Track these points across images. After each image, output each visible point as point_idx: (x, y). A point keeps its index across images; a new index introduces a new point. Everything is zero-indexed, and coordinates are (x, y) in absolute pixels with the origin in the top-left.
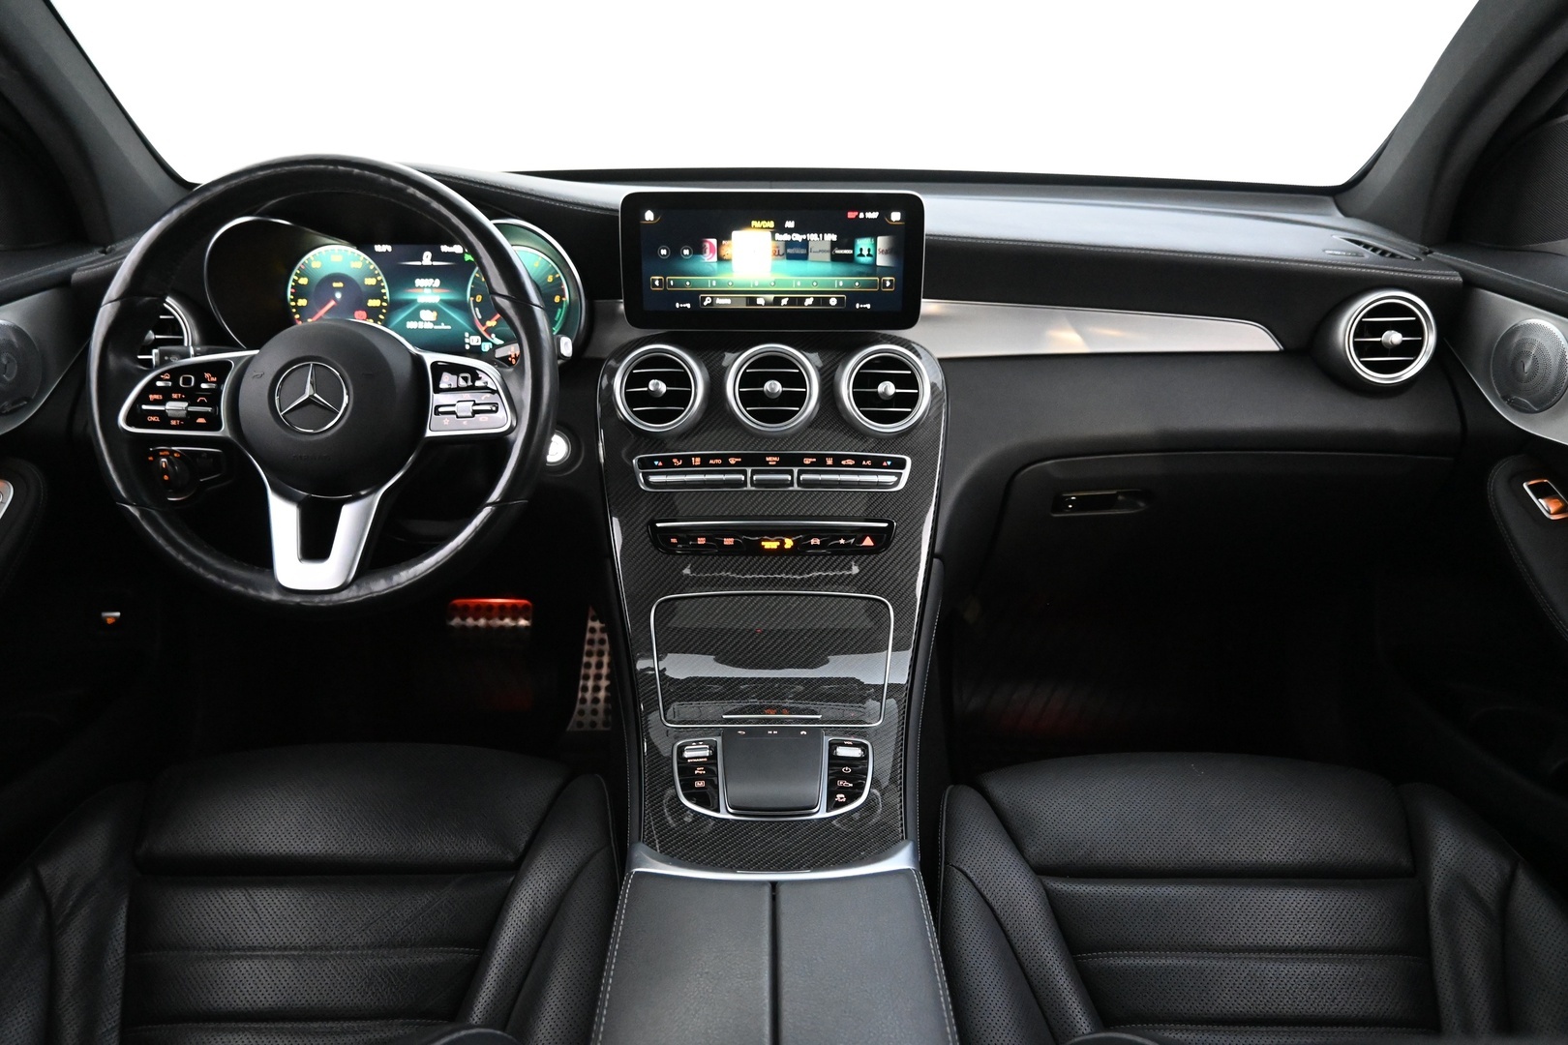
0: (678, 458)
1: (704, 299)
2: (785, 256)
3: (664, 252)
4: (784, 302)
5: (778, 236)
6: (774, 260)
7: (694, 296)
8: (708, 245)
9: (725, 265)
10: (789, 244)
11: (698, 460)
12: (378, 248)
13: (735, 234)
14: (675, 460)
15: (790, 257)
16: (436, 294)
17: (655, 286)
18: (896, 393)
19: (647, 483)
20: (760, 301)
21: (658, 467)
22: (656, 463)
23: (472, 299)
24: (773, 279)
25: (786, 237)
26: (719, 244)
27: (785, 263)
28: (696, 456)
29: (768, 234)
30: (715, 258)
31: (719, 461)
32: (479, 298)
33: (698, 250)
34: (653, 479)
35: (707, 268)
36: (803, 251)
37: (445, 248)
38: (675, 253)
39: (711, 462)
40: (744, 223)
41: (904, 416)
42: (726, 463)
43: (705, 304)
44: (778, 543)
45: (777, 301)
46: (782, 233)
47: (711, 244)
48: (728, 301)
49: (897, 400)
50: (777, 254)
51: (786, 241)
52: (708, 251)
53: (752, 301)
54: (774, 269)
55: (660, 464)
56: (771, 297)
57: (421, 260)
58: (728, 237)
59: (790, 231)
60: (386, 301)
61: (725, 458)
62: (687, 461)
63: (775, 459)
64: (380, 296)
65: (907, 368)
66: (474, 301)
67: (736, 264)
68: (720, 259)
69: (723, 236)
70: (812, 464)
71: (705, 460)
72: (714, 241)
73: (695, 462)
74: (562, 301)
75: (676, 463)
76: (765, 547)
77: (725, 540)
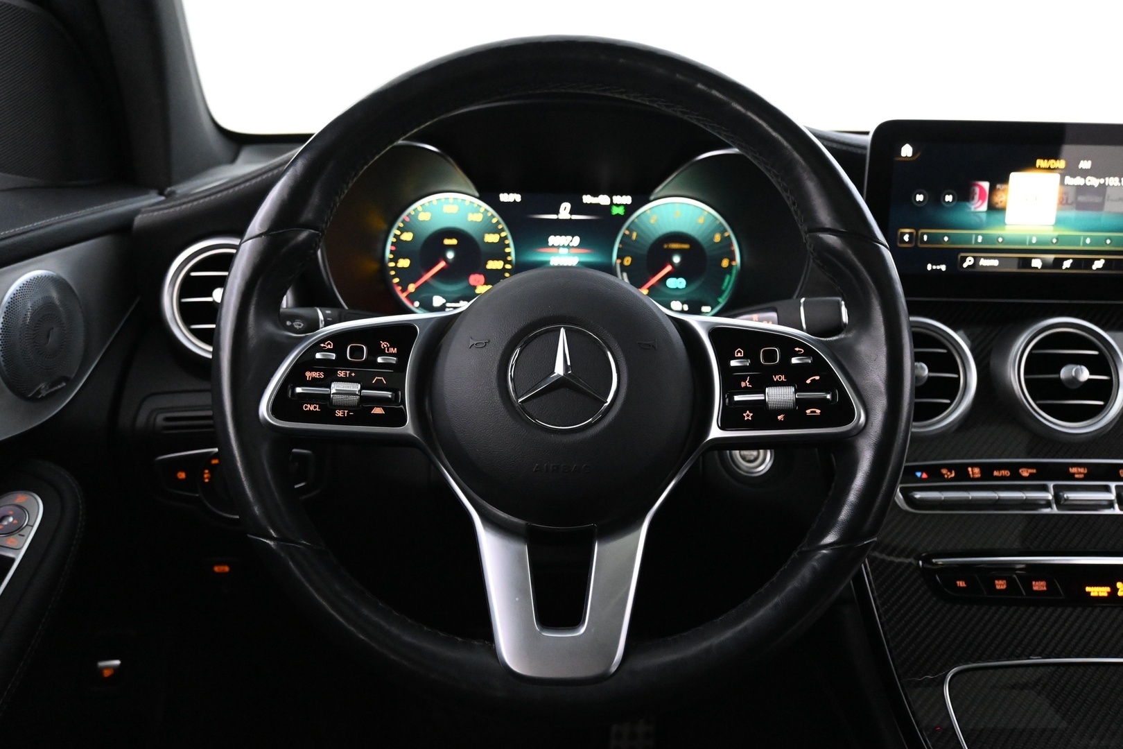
0: (950, 467)
1: (964, 259)
2: (1075, 205)
3: (920, 198)
4: (1067, 264)
5: (1069, 180)
6: (1059, 209)
7: (952, 256)
8: (977, 190)
9: (997, 216)
10: (1081, 189)
11: (977, 470)
12: (505, 198)
13: (1014, 177)
14: (944, 471)
15: (1081, 206)
16: (574, 255)
17: (904, 242)
19: (910, 500)
20: (1037, 263)
21: (921, 480)
22: (919, 474)
23: (619, 261)
24: (1056, 234)
25: (1079, 181)
26: (993, 189)
27: (1072, 214)
28: (973, 465)
29: (1056, 177)
30: (984, 207)
31: (1006, 473)
32: (628, 261)
33: (964, 195)
34: (918, 495)
35: (973, 220)
36: (1097, 199)
37: (587, 199)
38: (935, 199)
39: (996, 473)
40: (1026, 164)
42: (1016, 476)
43: (965, 265)
44: (1108, 589)
45: (1058, 263)
46: (1073, 176)
47: (982, 189)
48: (995, 263)
50: (1064, 202)
51: (1078, 187)
52: (977, 197)
53: (1026, 263)
54: (1059, 222)
55: (925, 476)
56: (1051, 257)
57: (557, 212)
58: (1005, 180)
59: (1084, 173)
60: (510, 262)
61: (1014, 469)
62: (962, 472)
63: (1082, 470)
64: (503, 257)
66: (622, 264)
68: (992, 208)
69: (999, 178)
71: (987, 471)
72: (986, 185)
73: (973, 474)
74: (730, 266)
75: (946, 474)
76: (1092, 594)
77: (1034, 583)
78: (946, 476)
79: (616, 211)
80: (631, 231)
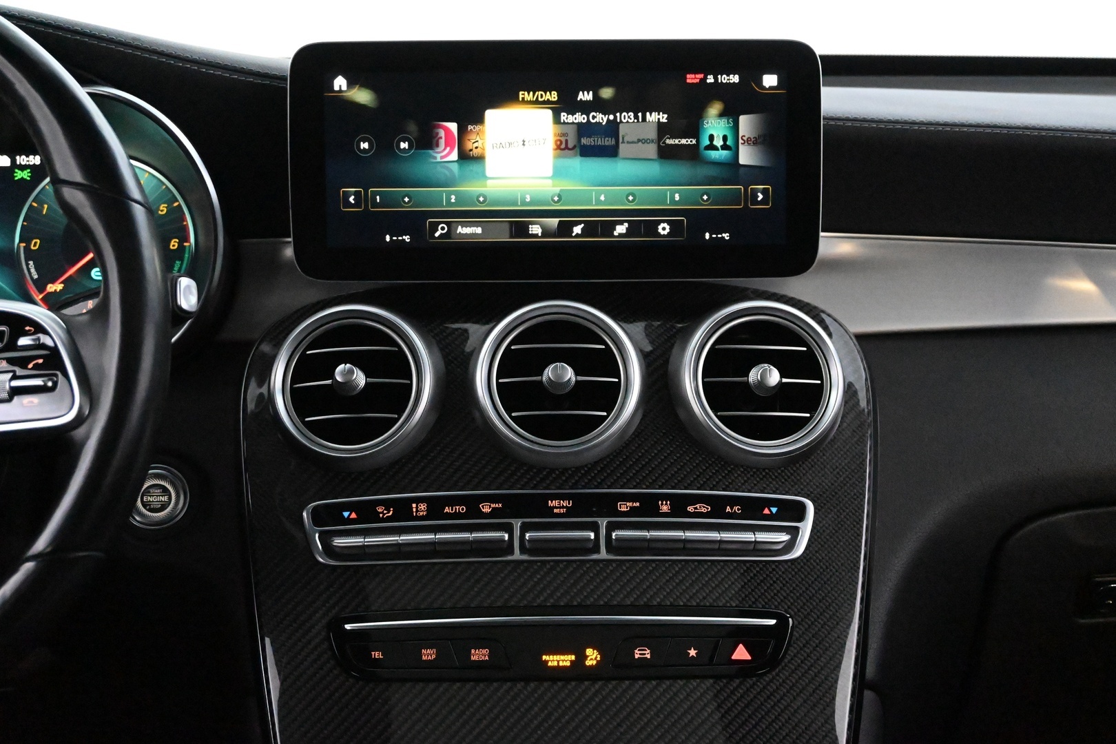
0: (388, 504)
1: (434, 227)
2: (578, 150)
3: (365, 145)
4: (577, 230)
5: (564, 116)
6: (556, 157)
7: (417, 221)
8: (442, 133)
9: (474, 167)
10: (583, 129)
11: (423, 507)
13: (491, 115)
14: (380, 509)
15: (587, 152)
17: (349, 205)
18: (780, 384)
19: (329, 550)
20: (536, 229)
21: (349, 521)
22: (346, 514)
23: (23, 245)
24: (557, 190)
25: (579, 118)
26: (462, 131)
27: (577, 163)
28: (418, 500)
29: (548, 114)
30: (454, 156)
31: (461, 509)
32: (35, 244)
33: (426, 141)
34: (339, 542)
35: (441, 173)
36: (609, 142)
38: (385, 147)
39: (448, 509)
40: (505, 97)
41: (796, 425)
42: (474, 512)
43: (437, 234)
44: (573, 657)
45: (565, 228)
46: (572, 112)
47: (447, 130)
48: (479, 230)
49: (782, 397)
50: (562, 147)
51: (579, 125)
52: (442, 142)
53: (522, 229)
54: (557, 173)
55: (354, 516)
56: (554, 222)
58: (480, 120)
59: (585, 108)
61: (472, 505)
62: (402, 510)
63: (565, 503)
65: (800, 341)
66: (27, 249)
67: (492, 165)
68: (465, 156)
69: (471, 117)
70: (633, 512)
71: (435, 508)
72: (453, 126)
73: (417, 511)
74: (181, 248)
75: (382, 513)
76: (550, 664)
77: (473, 651)
78: (381, 515)
79: (19, 175)
80: (41, 204)
